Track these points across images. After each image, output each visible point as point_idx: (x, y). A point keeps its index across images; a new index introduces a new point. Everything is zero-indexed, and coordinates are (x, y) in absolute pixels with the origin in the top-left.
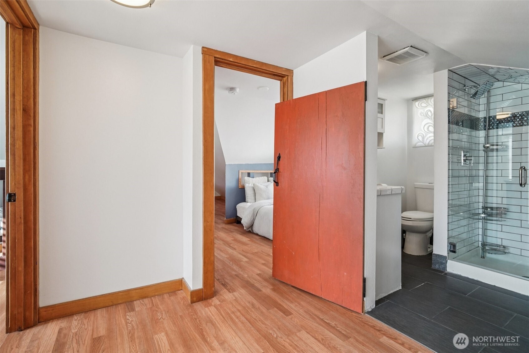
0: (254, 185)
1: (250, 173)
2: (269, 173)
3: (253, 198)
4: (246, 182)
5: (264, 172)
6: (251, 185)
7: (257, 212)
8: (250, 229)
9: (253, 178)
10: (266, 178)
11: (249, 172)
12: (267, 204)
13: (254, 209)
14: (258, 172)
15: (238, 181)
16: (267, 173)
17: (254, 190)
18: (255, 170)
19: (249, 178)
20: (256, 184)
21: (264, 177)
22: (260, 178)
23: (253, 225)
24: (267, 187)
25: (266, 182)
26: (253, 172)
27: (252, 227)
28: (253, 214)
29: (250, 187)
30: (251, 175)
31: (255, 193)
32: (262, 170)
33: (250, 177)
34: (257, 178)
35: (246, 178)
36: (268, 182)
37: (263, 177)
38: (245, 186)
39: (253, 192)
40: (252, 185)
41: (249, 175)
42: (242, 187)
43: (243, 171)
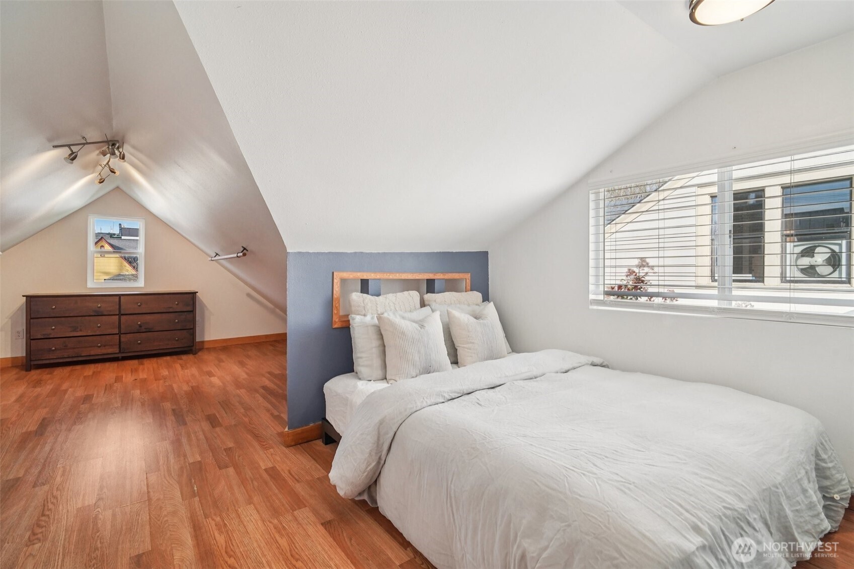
0: (379, 318)
1: (368, 280)
2: (423, 280)
3: (377, 362)
4: (353, 309)
5: (410, 276)
6: (370, 319)
7: (391, 435)
8: (365, 497)
9: (378, 295)
10: (415, 295)
11: (365, 277)
12: (433, 400)
13: (381, 423)
14: (391, 277)
15: (331, 304)
16: (418, 281)
17: (382, 335)
18: (382, 271)
19: (365, 295)
20: (385, 315)
21: (411, 292)
22: (400, 295)
23: (376, 481)
24: (421, 324)
25: (415, 309)
26: (378, 277)
27: (372, 489)
28: (378, 444)
29: (367, 326)
30: (371, 286)
31: (384, 346)
32: (405, 272)
33: (368, 293)
34: (391, 296)
35: (356, 297)
36: (421, 307)
37: (406, 293)
38: (351, 322)
39: (375, 343)
40: (372, 318)
41: (365, 286)
42: (344, 325)
43: (345, 275)
